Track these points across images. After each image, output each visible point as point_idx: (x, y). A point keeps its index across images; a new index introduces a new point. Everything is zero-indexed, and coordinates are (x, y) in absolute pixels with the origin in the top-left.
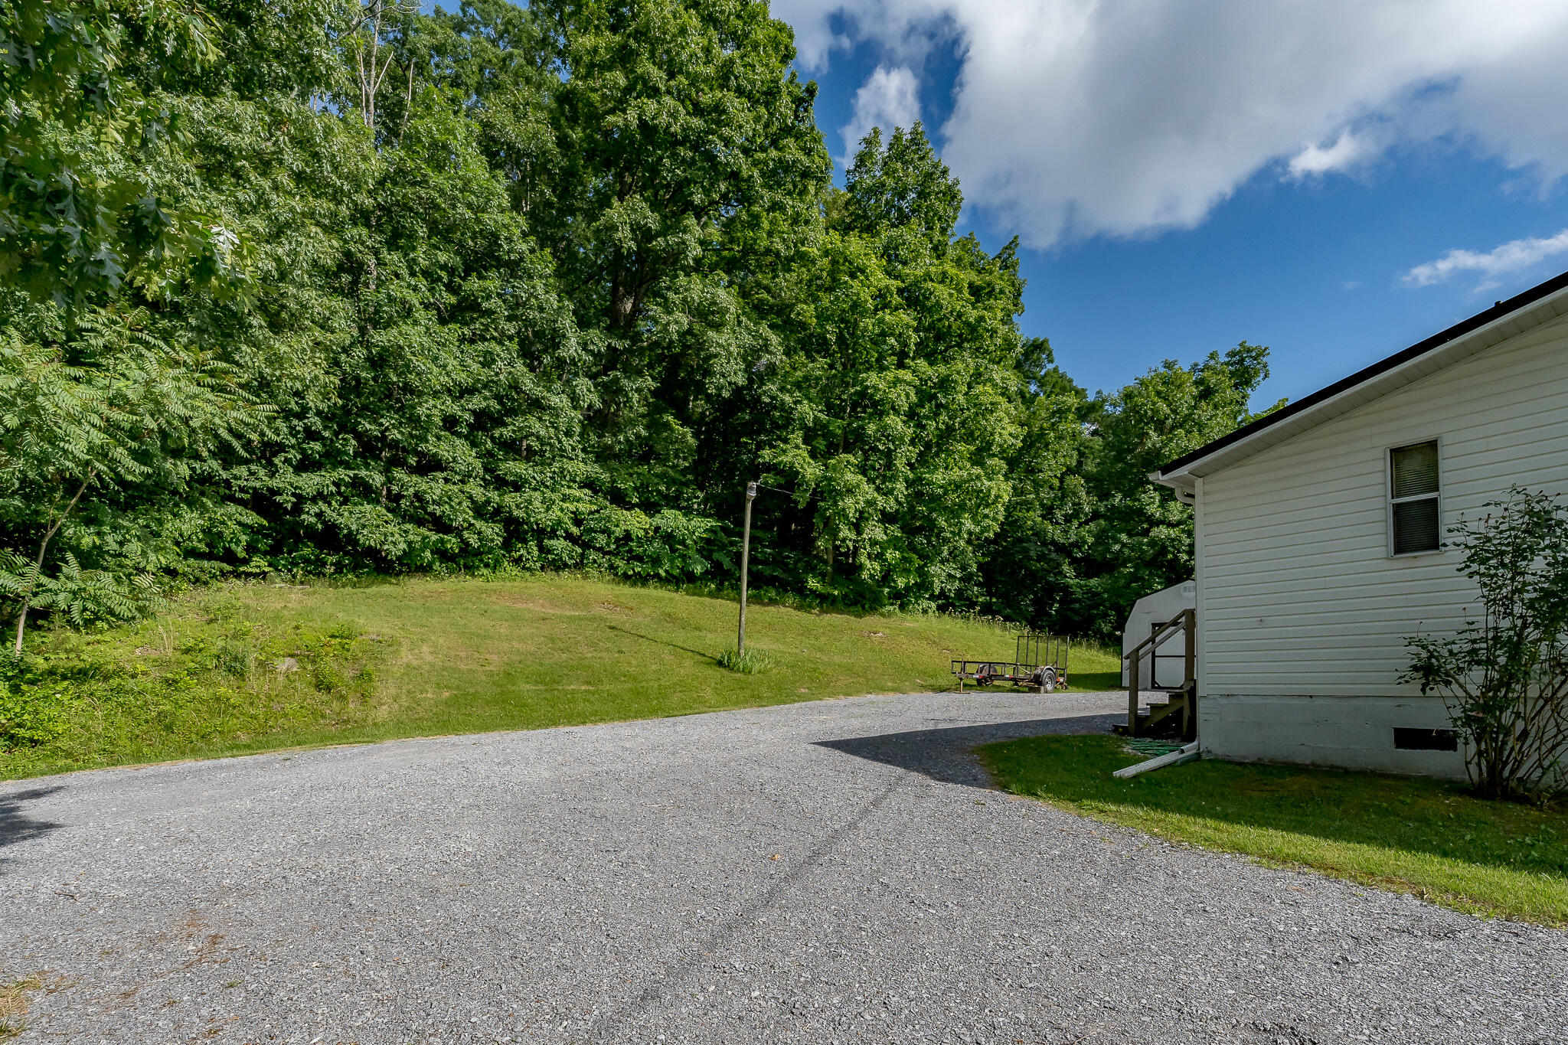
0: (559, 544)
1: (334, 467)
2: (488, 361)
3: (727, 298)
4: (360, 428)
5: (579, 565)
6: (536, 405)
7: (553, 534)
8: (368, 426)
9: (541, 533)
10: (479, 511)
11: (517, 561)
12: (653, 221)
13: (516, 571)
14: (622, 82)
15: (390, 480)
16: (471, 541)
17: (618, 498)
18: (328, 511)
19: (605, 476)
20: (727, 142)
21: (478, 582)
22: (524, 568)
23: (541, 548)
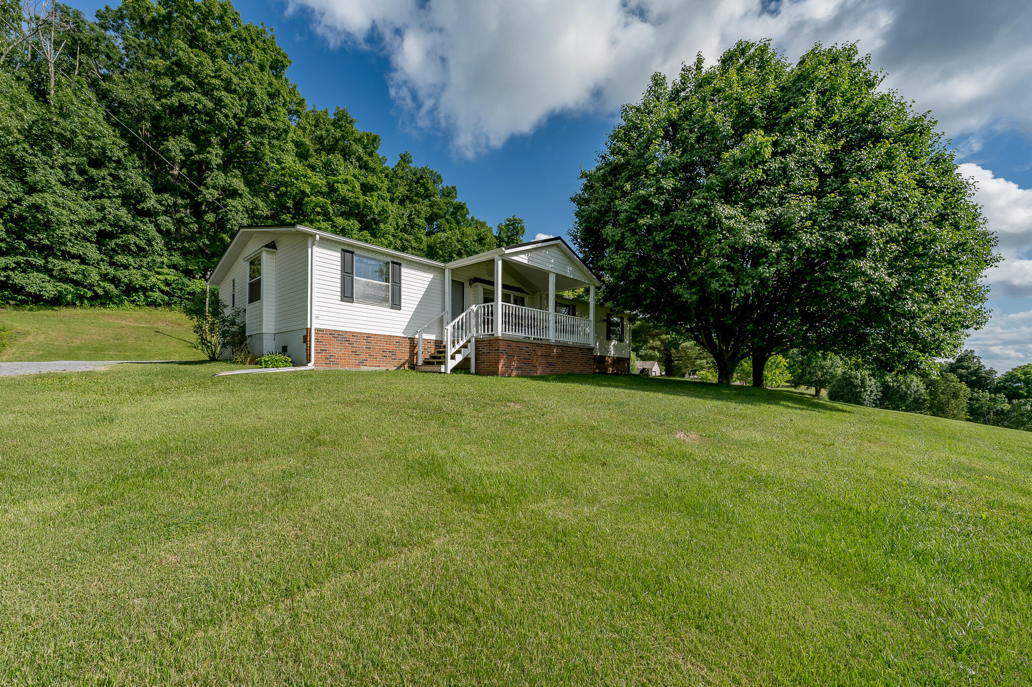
0: (156, 294)
1: (16, 255)
2: (102, 209)
3: (238, 184)
4: (26, 238)
5: (168, 305)
6: (134, 230)
7: (152, 289)
8: (31, 237)
9: (144, 289)
10: (104, 277)
11: (133, 302)
12: (193, 147)
13: (132, 306)
14: (170, 84)
15: (47, 262)
16: (99, 291)
17: (189, 274)
18: (13, 275)
19: (183, 263)
20: (227, 116)
21: (107, 311)
22: (137, 305)
23: (147, 297)
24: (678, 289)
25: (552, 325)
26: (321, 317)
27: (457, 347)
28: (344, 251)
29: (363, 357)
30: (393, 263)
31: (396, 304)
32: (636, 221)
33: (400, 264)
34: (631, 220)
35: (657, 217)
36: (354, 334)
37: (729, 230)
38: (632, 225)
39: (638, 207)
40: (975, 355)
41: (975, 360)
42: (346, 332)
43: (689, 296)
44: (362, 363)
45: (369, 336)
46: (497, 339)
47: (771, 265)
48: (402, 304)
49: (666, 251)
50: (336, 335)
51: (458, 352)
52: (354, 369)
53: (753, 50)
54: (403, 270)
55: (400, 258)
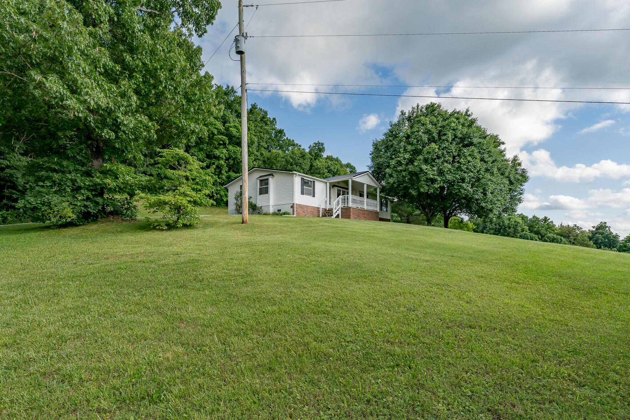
24: (410, 191)
25: (365, 203)
26: (297, 200)
27: (336, 210)
28: (302, 178)
29: (306, 213)
30: (313, 181)
31: (314, 195)
32: (396, 167)
33: (315, 181)
34: (394, 167)
35: (404, 166)
36: (304, 206)
37: (426, 173)
38: (395, 169)
39: (397, 163)
40: (607, 225)
41: (607, 229)
42: (302, 205)
43: (414, 193)
44: (305, 215)
45: (307, 206)
46: (350, 208)
47: (438, 184)
48: (316, 195)
49: (406, 178)
50: (300, 206)
51: (336, 212)
53: (436, 106)
54: (316, 183)
55: (315, 179)
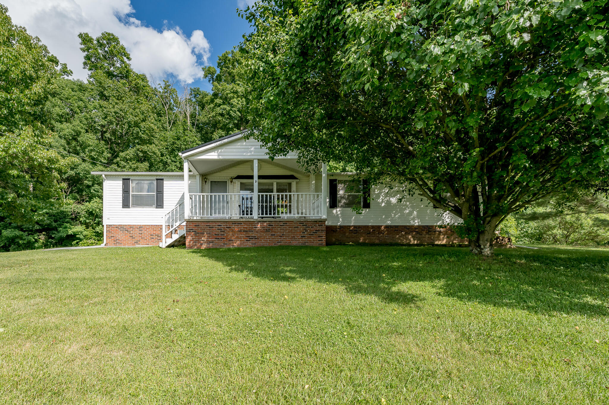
25: (256, 204)
26: (110, 219)
28: (124, 179)
29: (137, 239)
30: (157, 179)
31: (160, 204)
33: (162, 180)
36: (131, 226)
42: (126, 225)
44: (136, 243)
45: (140, 227)
48: (164, 204)
50: (120, 228)
52: (131, 247)
54: (165, 182)
55: (162, 176)
